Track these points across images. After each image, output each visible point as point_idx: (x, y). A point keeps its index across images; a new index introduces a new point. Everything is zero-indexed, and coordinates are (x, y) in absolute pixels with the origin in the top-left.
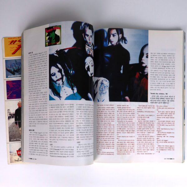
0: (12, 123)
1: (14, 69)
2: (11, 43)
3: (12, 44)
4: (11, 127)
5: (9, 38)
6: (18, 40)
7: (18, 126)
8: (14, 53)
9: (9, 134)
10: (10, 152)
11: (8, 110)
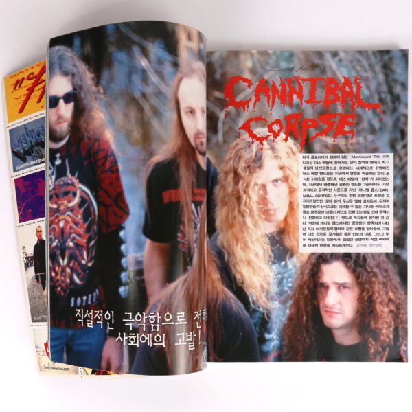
0: (32, 279)
1: (24, 148)
2: (15, 89)
3: (17, 88)
4: (31, 289)
5: (11, 77)
6: (26, 77)
7: (40, 285)
8: (21, 111)
9: (30, 305)
10: (36, 347)
11: (24, 247)
